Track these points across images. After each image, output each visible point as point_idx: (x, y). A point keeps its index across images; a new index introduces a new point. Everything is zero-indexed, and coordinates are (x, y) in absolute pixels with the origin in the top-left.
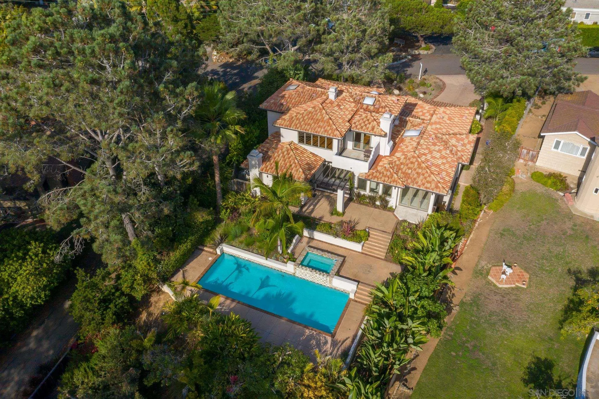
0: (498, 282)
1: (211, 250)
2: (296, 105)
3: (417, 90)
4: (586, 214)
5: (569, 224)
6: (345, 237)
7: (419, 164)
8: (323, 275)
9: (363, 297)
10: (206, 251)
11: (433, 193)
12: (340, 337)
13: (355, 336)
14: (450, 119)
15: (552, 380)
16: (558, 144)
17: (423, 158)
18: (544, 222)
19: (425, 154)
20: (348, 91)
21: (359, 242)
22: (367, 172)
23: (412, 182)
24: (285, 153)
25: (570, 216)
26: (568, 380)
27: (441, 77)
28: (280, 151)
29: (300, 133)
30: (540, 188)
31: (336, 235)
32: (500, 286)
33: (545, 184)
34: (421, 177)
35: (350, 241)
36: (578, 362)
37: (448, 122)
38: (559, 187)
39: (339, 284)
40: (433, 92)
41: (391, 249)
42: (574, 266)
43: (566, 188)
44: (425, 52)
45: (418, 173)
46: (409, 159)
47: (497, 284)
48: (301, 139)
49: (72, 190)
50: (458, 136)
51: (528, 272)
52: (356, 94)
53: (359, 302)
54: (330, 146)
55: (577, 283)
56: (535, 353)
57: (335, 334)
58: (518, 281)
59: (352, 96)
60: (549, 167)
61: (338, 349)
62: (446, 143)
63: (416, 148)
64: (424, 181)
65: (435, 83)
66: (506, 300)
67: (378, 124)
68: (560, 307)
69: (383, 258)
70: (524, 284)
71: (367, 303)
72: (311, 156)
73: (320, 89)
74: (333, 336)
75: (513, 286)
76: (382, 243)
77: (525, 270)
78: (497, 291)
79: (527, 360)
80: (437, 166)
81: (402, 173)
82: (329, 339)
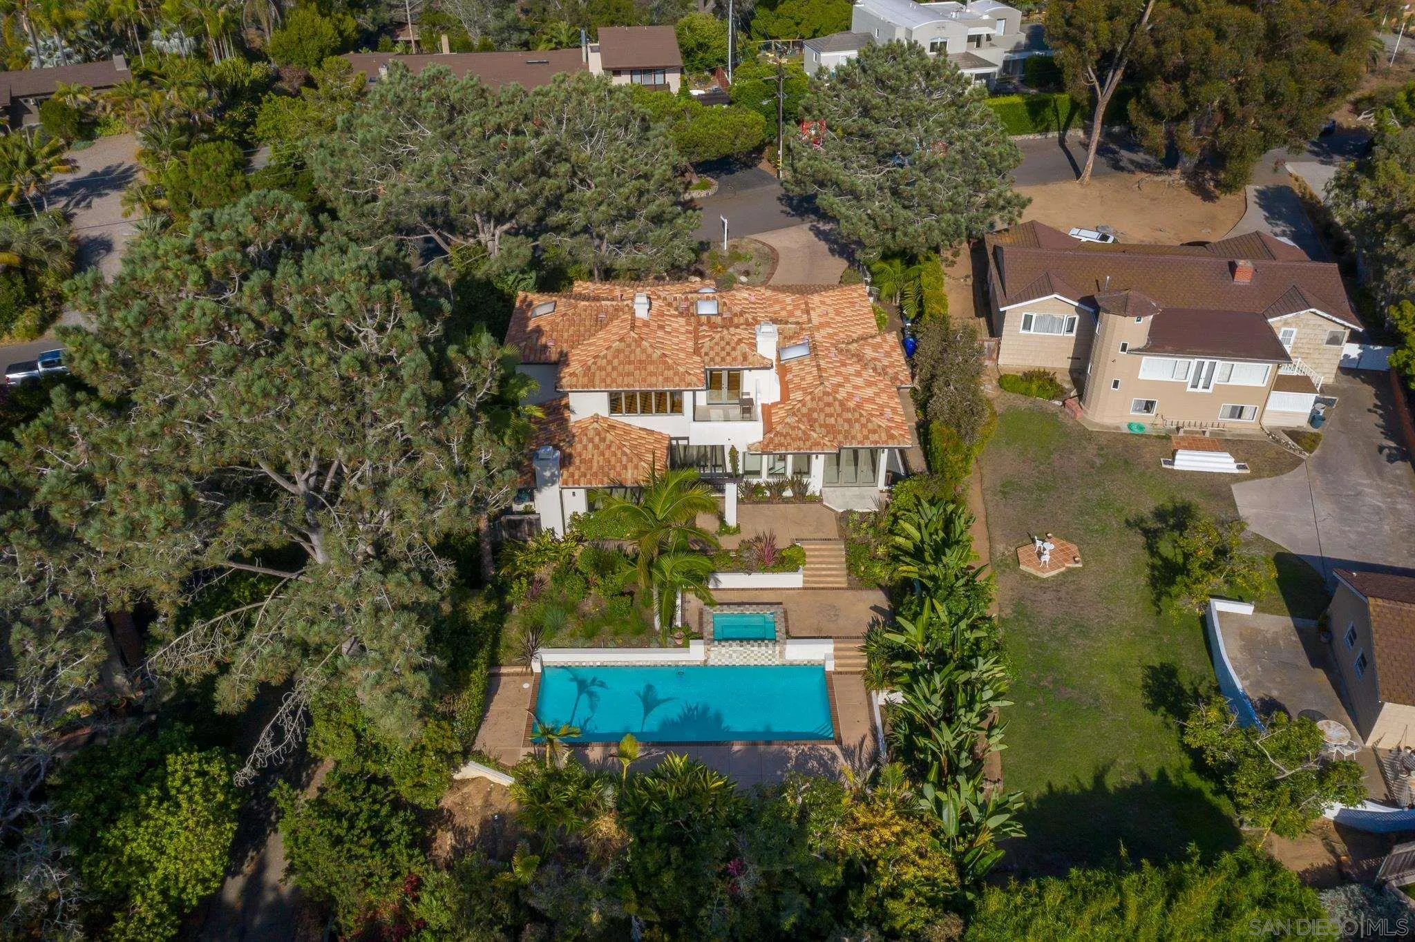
0: (1039, 569)
1: (518, 669)
2: (576, 342)
3: (731, 270)
4: (1108, 428)
5: (1091, 450)
6: (766, 570)
7: (842, 404)
8: (767, 646)
9: (849, 661)
10: (508, 675)
11: (883, 448)
12: (851, 739)
13: (874, 729)
14: (838, 313)
15: (1184, 691)
16: (1028, 320)
17: (842, 394)
18: (1055, 456)
19: (840, 385)
20: (659, 297)
21: (796, 570)
22: (761, 439)
23: (846, 438)
24: (597, 439)
25: (1087, 436)
26: (1205, 684)
27: (760, 237)
28: (585, 440)
29: (611, 394)
30: (1022, 403)
31: (749, 570)
32: (1045, 576)
33: (1027, 393)
34: (857, 426)
35: (777, 572)
36: (1205, 653)
37: (838, 319)
38: (1052, 393)
39: (798, 652)
40: (761, 269)
41: (851, 567)
42: (1131, 513)
43: (1060, 393)
44: (703, 193)
45: (848, 421)
46: (820, 399)
47: (1040, 574)
48: (614, 406)
49: (262, 611)
50: (870, 340)
51: (1072, 542)
52: (675, 299)
53: (846, 673)
54: (677, 408)
55: (1148, 538)
56: (1144, 661)
57: (840, 737)
58: (1066, 560)
59: (670, 305)
60: (1019, 362)
61: (860, 760)
62: (859, 357)
63: (820, 377)
64: (865, 432)
65: (756, 250)
66: (1062, 594)
67: (754, 346)
68: (1143, 580)
69: (845, 585)
70: (1077, 562)
71: (860, 669)
72: (643, 434)
73: (608, 303)
74: (838, 741)
75: (1063, 569)
76: (832, 560)
77: (1067, 539)
78: (1042, 585)
79: (1138, 676)
80: (871, 400)
81: (821, 426)
82: (835, 748)
